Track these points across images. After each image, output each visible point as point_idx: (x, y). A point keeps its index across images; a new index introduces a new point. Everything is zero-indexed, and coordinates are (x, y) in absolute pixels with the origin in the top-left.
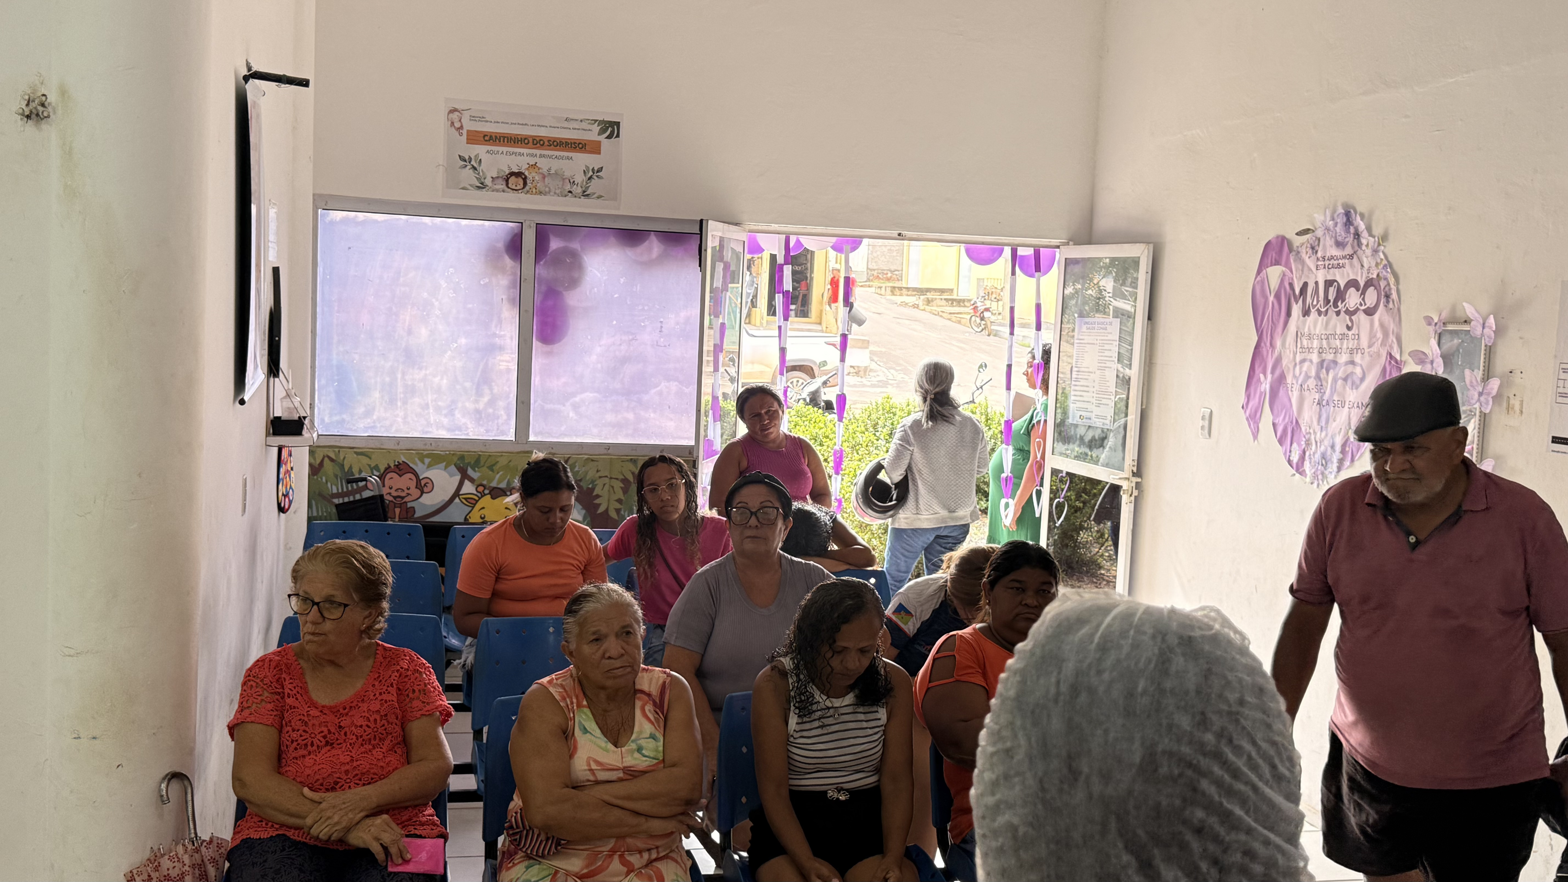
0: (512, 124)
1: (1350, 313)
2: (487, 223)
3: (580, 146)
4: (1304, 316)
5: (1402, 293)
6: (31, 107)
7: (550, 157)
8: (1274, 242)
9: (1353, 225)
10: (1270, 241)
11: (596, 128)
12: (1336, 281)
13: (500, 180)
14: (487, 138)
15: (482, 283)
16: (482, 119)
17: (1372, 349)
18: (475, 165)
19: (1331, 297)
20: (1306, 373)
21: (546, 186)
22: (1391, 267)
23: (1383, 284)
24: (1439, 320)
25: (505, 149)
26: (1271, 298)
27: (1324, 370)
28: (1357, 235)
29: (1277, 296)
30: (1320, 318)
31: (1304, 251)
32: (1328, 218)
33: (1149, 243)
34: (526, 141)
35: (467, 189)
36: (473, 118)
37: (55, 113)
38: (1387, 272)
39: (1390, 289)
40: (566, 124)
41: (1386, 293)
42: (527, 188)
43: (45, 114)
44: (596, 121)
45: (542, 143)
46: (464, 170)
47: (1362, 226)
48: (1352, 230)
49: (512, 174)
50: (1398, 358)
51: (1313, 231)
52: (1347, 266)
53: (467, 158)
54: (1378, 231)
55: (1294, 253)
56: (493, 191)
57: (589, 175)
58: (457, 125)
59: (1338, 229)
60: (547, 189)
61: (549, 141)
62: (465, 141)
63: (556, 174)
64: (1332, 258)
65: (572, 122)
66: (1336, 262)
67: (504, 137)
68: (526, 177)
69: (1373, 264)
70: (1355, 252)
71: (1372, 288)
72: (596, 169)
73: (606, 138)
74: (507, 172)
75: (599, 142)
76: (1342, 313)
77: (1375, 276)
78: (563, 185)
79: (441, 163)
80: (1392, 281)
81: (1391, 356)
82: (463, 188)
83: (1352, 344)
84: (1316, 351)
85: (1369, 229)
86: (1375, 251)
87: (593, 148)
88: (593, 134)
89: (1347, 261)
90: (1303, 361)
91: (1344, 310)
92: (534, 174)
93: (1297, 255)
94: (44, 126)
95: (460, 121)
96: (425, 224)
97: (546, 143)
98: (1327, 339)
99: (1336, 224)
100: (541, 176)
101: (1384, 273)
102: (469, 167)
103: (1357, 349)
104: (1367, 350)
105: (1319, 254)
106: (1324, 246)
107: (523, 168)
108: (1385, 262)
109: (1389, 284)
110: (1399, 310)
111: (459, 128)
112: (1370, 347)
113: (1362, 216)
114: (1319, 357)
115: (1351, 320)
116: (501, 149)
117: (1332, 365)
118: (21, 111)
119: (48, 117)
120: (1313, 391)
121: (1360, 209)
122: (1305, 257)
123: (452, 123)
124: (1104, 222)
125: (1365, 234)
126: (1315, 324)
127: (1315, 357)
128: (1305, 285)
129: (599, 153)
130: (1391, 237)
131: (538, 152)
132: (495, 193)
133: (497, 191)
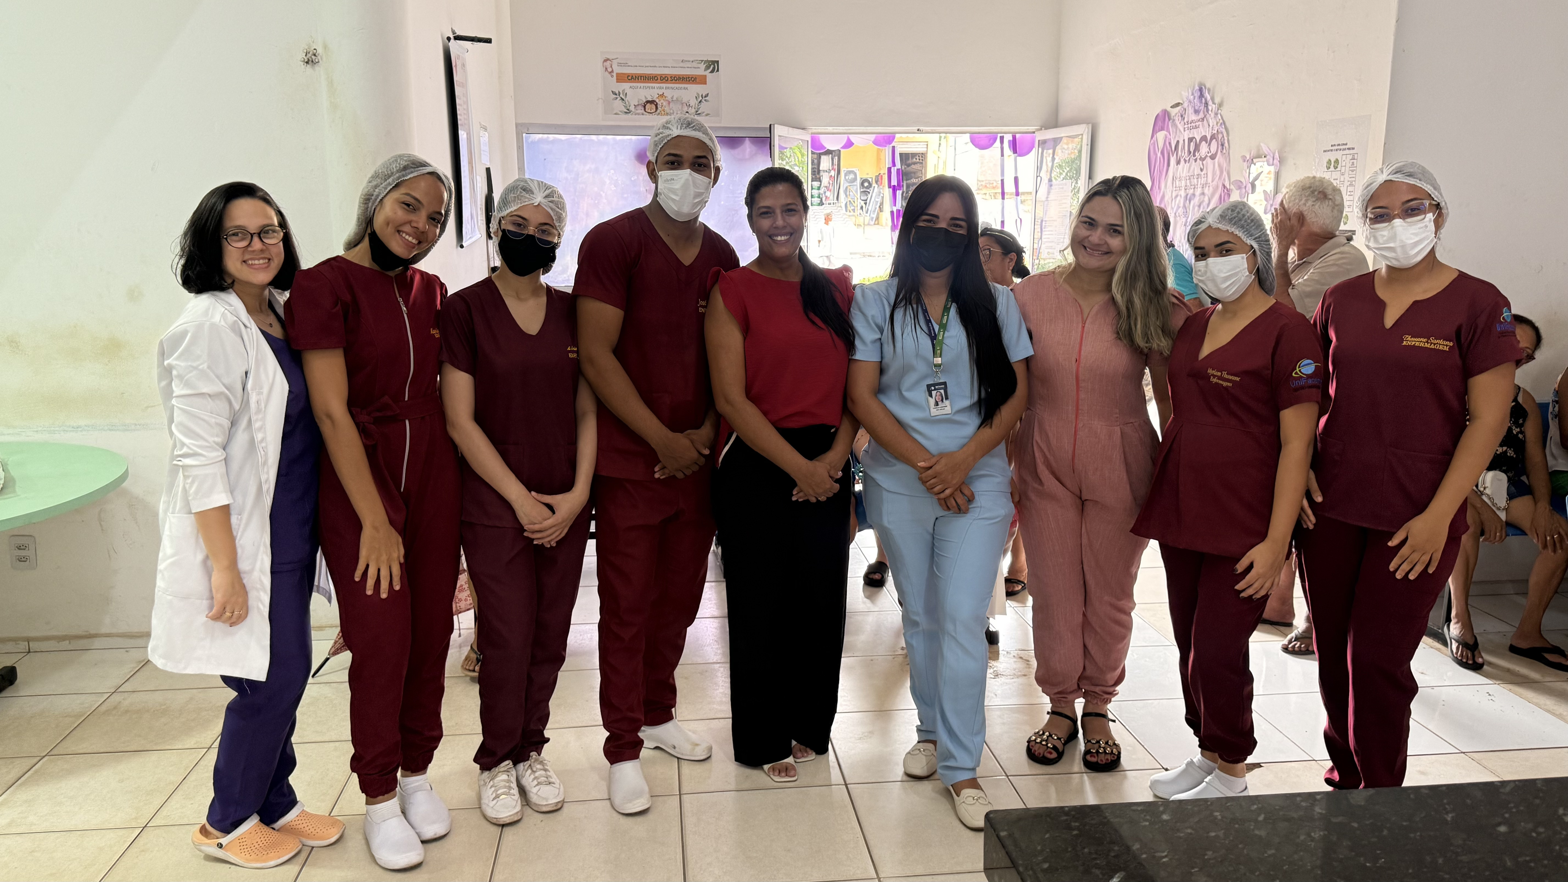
0: (646, 67)
1: (1202, 159)
2: (634, 138)
3: (693, 79)
4: (1177, 165)
5: (1230, 142)
6: (308, 57)
7: (673, 88)
8: (1160, 114)
9: (1204, 97)
10: (1158, 114)
11: (703, 66)
12: (1194, 138)
13: (640, 106)
14: (629, 78)
15: (633, 179)
16: (625, 65)
17: (1214, 183)
18: (623, 97)
19: (1192, 150)
20: (1178, 205)
21: (670, 109)
22: (1224, 124)
23: (1220, 136)
24: (1250, 158)
25: (642, 85)
26: (1159, 154)
27: (1188, 201)
28: (1206, 104)
29: (1162, 153)
30: (1186, 165)
31: (1177, 119)
32: (1190, 94)
33: (1088, 124)
34: (656, 78)
35: (618, 114)
36: (620, 64)
37: (322, 59)
38: (1222, 128)
39: (1224, 140)
40: (682, 65)
41: (1222, 142)
42: (658, 111)
43: (317, 61)
44: (702, 61)
45: (666, 79)
46: (615, 101)
47: (1209, 98)
48: (1203, 101)
49: (648, 102)
50: (1228, 188)
51: (1182, 104)
52: (1201, 126)
53: (617, 92)
54: (1217, 100)
55: (1171, 121)
56: (636, 114)
57: (699, 100)
58: (610, 70)
59: (1195, 101)
60: (672, 111)
61: (671, 77)
62: (616, 80)
63: (677, 100)
64: (1192, 122)
65: (686, 63)
66: (1194, 125)
67: (641, 77)
68: (657, 103)
69: (1215, 123)
70: (1205, 116)
71: (1214, 140)
72: (704, 95)
73: (710, 72)
74: (645, 101)
75: (706, 76)
76: (1198, 160)
77: (1216, 132)
78: (682, 107)
79: (600, 97)
80: (1225, 134)
81: (1224, 186)
82: (616, 114)
83: (1203, 181)
84: (1183, 188)
85: (1213, 99)
86: (1216, 114)
87: (701, 80)
88: (701, 71)
89: (1200, 123)
90: (1177, 196)
91: (1199, 157)
92: (662, 101)
93: (1173, 122)
94: (317, 67)
95: (611, 67)
96: (592, 140)
97: (669, 79)
98: (1190, 179)
99: (1194, 99)
100: (667, 102)
101: (1221, 129)
102: (618, 99)
103: (1206, 184)
104: (1211, 184)
105: (1186, 120)
106: (1188, 113)
107: (655, 97)
108: (1221, 121)
109: (1223, 136)
110: (1229, 153)
111: (610, 72)
112: (1212, 182)
113: (1209, 90)
114: (1185, 192)
115: (1203, 164)
116: (639, 85)
117: (1192, 197)
118: (303, 59)
119: (318, 62)
120: (1182, 217)
121: (1208, 86)
122: (1177, 122)
123: (606, 69)
124: (1065, 113)
125: (1210, 103)
126: (1183, 170)
127: (1183, 193)
128: (1178, 142)
129: (706, 84)
130: (1225, 104)
131: (664, 85)
132: (637, 116)
133: (638, 114)
